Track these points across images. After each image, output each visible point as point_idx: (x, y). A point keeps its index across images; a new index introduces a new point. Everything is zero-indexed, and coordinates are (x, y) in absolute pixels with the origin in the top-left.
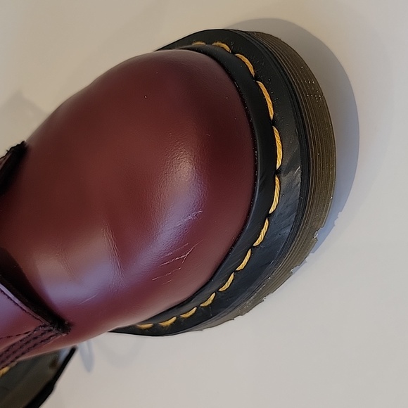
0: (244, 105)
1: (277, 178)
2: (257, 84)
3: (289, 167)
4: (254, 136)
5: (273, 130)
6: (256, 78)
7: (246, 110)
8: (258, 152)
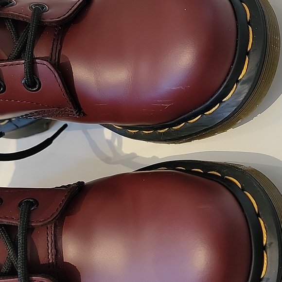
0: (237, 37)
1: (235, 85)
2: (248, 27)
3: (245, 82)
4: (234, 57)
5: (246, 57)
6: (249, 23)
7: (237, 41)
8: (233, 67)
